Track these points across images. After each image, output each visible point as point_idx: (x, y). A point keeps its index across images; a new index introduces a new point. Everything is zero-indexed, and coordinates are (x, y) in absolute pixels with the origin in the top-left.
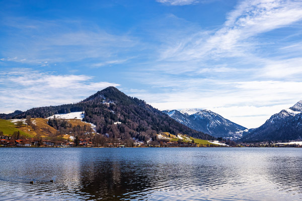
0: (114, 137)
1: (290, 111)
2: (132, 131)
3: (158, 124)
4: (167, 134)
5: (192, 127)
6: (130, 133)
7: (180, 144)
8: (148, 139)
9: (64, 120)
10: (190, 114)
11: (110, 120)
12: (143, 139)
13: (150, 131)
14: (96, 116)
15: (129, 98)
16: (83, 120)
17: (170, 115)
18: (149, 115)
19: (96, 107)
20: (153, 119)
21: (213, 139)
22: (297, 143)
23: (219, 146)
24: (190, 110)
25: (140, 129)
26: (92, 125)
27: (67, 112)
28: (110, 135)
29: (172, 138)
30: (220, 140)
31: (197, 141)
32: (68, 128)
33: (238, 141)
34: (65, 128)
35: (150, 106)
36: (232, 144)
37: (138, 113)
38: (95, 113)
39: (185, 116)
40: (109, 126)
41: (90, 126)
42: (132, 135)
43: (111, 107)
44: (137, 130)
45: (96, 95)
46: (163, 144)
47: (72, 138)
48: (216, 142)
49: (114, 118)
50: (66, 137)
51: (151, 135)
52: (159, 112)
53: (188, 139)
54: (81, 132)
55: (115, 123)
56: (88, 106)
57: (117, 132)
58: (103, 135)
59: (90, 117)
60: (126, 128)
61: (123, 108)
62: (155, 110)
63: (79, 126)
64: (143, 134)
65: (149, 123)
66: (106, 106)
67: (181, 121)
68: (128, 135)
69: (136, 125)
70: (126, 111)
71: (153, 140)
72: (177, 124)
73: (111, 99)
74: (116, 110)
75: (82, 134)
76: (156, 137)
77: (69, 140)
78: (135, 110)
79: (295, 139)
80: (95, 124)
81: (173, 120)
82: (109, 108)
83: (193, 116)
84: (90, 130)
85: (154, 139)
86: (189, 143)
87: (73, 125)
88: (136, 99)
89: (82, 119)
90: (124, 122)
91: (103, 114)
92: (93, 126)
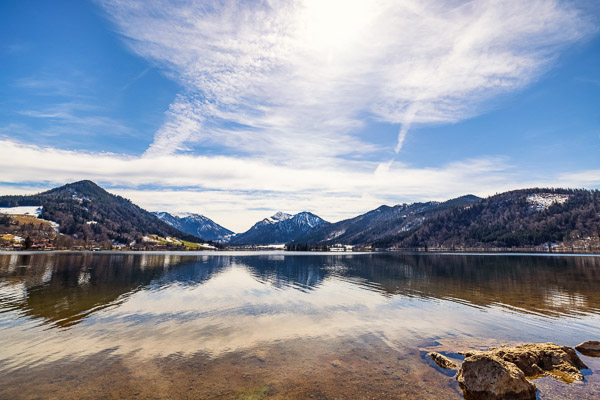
0: (85, 239)
1: (271, 220)
2: (111, 232)
3: (145, 226)
4: (155, 236)
5: (183, 230)
6: (108, 235)
7: (169, 247)
8: (131, 241)
9: (6, 215)
10: (181, 217)
11: (81, 218)
12: (125, 241)
13: (134, 233)
14: (61, 213)
15: (111, 195)
16: (40, 217)
17: (160, 217)
18: (134, 215)
19: (62, 201)
20: (139, 221)
21: (203, 242)
22: (274, 246)
23: (208, 249)
24: (182, 213)
25: (121, 230)
26: (53, 223)
27: (13, 205)
28: (79, 237)
29: (159, 241)
30: (210, 243)
31: (186, 243)
32: (12, 227)
33: (226, 245)
34: (8, 225)
35: (137, 207)
36: (221, 247)
37: (120, 212)
38: (60, 210)
39: (176, 218)
40: (79, 225)
41: (49, 225)
42: (110, 237)
43: (85, 203)
44: (118, 231)
45: (62, 188)
46: (149, 246)
47: (18, 239)
48: (206, 245)
49: (87, 217)
50: (7, 237)
51: (135, 238)
52: (147, 213)
53: (178, 242)
54: (34, 232)
55: (89, 223)
56: (49, 200)
57: (90, 233)
58: (68, 237)
59: (51, 213)
60: (103, 228)
61: (101, 207)
62: (143, 211)
63: (32, 225)
64: (125, 235)
65: (133, 225)
66: (77, 203)
67: (171, 224)
68: (106, 236)
69: (117, 226)
70: (105, 210)
71: (137, 242)
72: (167, 226)
73: (85, 195)
74: (91, 208)
75: (35, 234)
76: (141, 239)
77: (12, 242)
78: (118, 209)
79: (273, 243)
80: (57, 223)
81: (163, 223)
82: (81, 205)
83: (184, 219)
84: (50, 229)
85: (139, 241)
86: (178, 246)
87: (22, 222)
88: (119, 198)
89: (37, 215)
90: (101, 222)
91: (72, 210)
92: (54, 225)
